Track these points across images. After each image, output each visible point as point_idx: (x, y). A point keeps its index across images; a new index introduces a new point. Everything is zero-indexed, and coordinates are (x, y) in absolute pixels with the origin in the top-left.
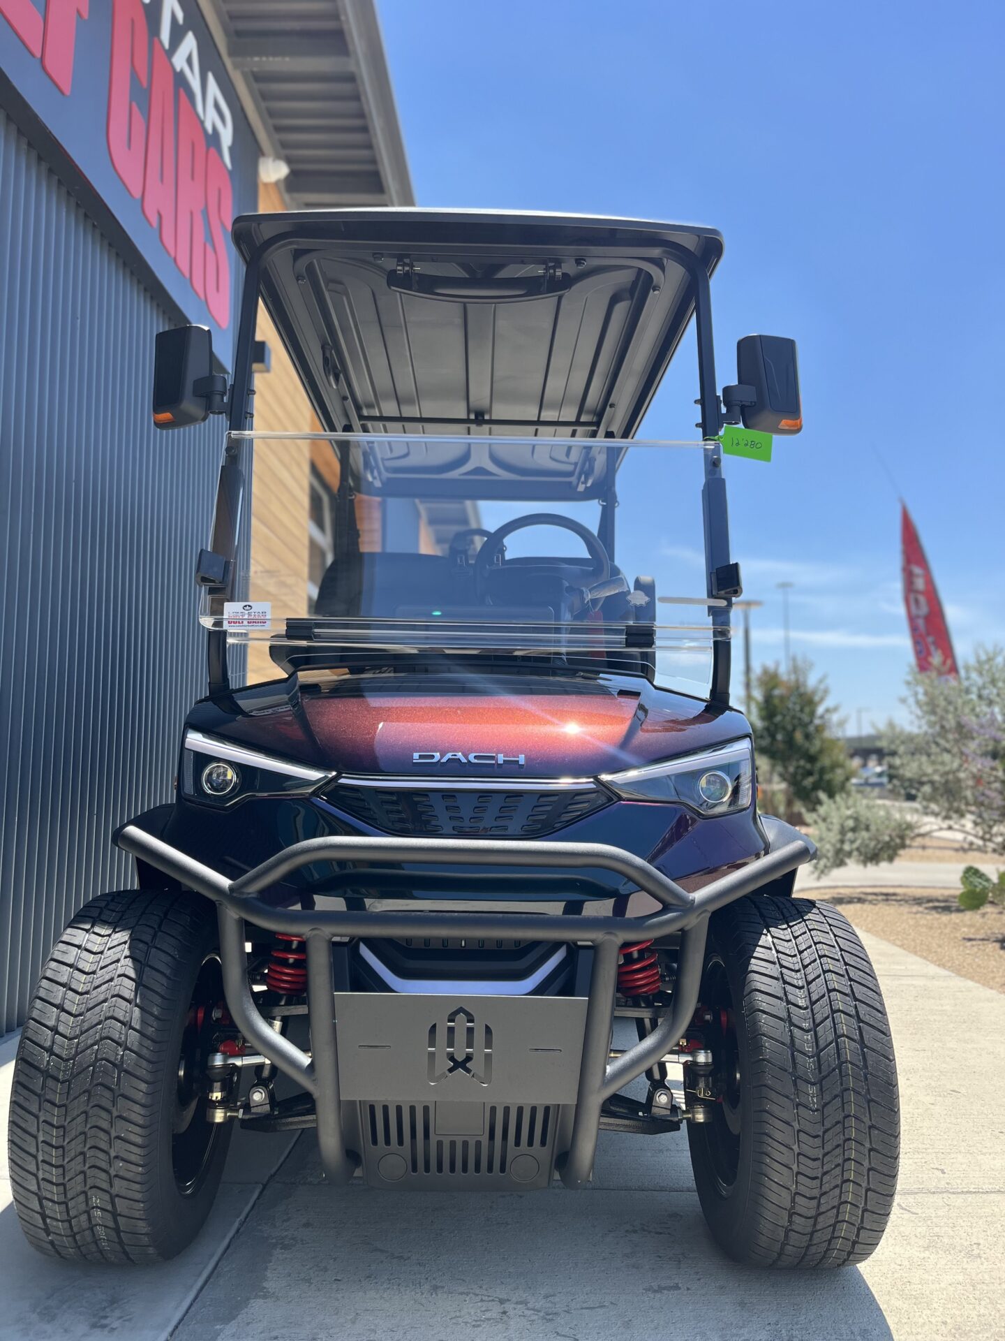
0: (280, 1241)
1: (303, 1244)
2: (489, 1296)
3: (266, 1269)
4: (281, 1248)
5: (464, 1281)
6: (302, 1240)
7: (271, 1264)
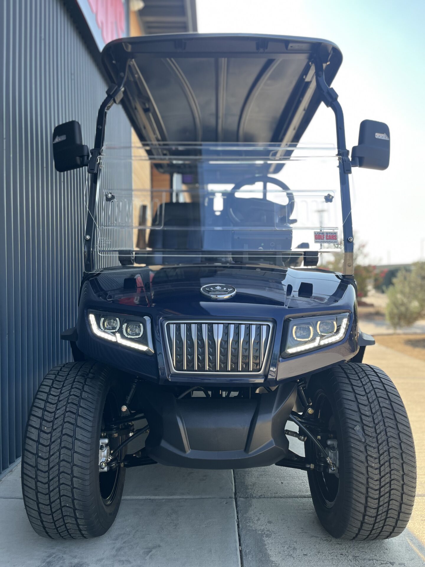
0: (263, 533)
1: (275, 534)
2: (383, 561)
3: (266, 549)
4: (266, 537)
5: (366, 552)
6: (273, 532)
7: (267, 546)
